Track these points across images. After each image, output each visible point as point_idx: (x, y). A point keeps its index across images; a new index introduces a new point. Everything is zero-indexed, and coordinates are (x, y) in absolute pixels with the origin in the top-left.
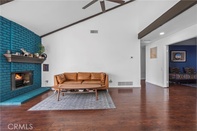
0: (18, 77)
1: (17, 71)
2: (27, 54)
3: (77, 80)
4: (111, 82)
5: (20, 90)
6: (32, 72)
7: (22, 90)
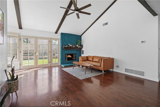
0: (70, 56)
1: (67, 53)
2: (71, 46)
3: (93, 61)
4: (118, 67)
5: (69, 62)
6: (76, 54)
7: (70, 62)
